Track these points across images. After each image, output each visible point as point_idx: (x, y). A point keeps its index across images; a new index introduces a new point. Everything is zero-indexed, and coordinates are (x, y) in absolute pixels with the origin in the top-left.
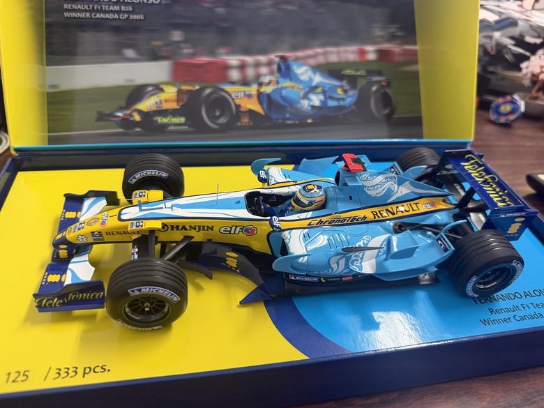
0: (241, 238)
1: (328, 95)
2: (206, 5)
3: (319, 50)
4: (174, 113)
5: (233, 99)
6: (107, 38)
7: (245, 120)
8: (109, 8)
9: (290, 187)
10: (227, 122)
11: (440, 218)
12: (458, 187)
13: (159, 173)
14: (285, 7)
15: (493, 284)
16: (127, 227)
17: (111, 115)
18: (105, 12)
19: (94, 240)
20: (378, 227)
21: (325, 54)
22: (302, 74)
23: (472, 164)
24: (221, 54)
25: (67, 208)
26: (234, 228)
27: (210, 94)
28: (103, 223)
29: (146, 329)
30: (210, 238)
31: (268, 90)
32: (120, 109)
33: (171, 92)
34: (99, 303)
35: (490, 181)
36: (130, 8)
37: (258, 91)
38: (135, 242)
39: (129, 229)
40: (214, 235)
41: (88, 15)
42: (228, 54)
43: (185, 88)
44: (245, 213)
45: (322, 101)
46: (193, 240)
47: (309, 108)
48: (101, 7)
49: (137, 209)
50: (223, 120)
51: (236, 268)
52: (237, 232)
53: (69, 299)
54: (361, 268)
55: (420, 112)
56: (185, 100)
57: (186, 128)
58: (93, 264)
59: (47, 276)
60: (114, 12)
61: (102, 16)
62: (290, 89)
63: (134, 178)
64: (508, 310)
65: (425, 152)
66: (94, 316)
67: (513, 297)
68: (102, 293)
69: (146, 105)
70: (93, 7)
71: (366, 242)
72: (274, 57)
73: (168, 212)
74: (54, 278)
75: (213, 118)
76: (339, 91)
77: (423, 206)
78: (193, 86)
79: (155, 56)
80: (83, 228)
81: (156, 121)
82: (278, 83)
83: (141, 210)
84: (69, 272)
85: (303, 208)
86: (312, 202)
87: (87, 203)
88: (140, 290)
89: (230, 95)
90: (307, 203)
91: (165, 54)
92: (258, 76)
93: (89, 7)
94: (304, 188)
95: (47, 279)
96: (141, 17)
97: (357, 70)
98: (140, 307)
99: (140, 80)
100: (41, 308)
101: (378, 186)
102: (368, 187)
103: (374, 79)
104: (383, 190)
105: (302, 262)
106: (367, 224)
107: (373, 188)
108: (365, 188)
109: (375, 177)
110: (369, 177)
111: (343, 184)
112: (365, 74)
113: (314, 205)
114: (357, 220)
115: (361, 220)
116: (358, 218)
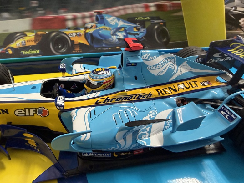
1: (128, 32)
5: (69, 38)
7: (77, 49)
20: (163, 103)
22: (111, 21)
24: (61, 13)
26: (27, 110)
27: (55, 36)
31: (91, 31)
33: (31, 35)
37: (85, 32)
43: (40, 33)
47: (117, 40)
50: (63, 50)
51: (37, 148)
52: (31, 114)
57: (40, 56)
62: (104, 30)
69: (16, 44)
71: (152, 116)
72: (93, 12)
76: (135, 29)
78: (44, 31)
81: (22, 53)
82: (96, 27)
86: (100, 83)
94: (93, 71)
97: (145, 17)
99: (12, 31)
101: (160, 65)
102: (151, 67)
103: (156, 21)
104: (164, 69)
105: (85, 140)
106: (153, 100)
107: (155, 68)
108: (148, 68)
109: (155, 57)
110: (150, 57)
111: (127, 64)
112: (150, 19)
113: (102, 86)
114: (143, 97)
115: (147, 97)
116: (143, 95)
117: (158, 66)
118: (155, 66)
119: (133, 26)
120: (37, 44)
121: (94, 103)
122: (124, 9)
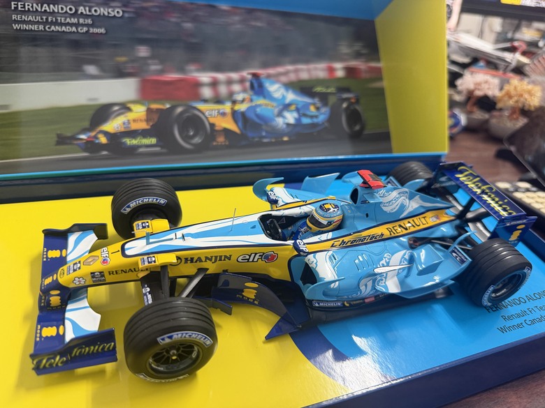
0: (260, 266)
1: (301, 112)
2: (173, 20)
3: (290, 67)
4: (144, 133)
5: (207, 118)
6: (65, 53)
7: (221, 139)
8: (65, 20)
9: (302, 207)
10: (202, 142)
11: (446, 230)
12: (451, 199)
13: (157, 200)
14: (253, 23)
15: (503, 291)
16: (137, 263)
17: (74, 138)
18: (61, 24)
19: (94, 281)
20: (393, 243)
21: (296, 71)
22: (276, 91)
23: (466, 176)
24: (191, 71)
25: (48, 246)
26: (253, 255)
27: (181, 113)
28: (105, 261)
29: (171, 380)
30: (225, 269)
31: (242, 107)
32: (84, 131)
33: (139, 111)
34: (110, 356)
35: (487, 191)
36: (90, 21)
37: (232, 109)
38: (145, 281)
39: (140, 266)
40: (231, 265)
41: (41, 27)
42: (198, 70)
43: (154, 106)
44: (263, 239)
45: (296, 119)
46: (208, 272)
47: (285, 126)
48: (56, 20)
49: (144, 241)
50: (197, 140)
51: (254, 300)
52: (255, 260)
53: (73, 355)
54: (386, 287)
55: (387, 126)
56: (156, 120)
57: (158, 149)
58: (96, 308)
59: (41, 330)
60: (72, 25)
61: (58, 28)
62: (264, 107)
63: (129, 207)
64: (519, 316)
65: (414, 165)
66: (103, 372)
67: (518, 303)
68: (113, 344)
69: (113, 125)
70: (47, 19)
71: (387, 260)
72: (246, 74)
73: (179, 243)
74: (49, 332)
75: (187, 138)
76: (312, 108)
77: (430, 220)
78: (163, 104)
79: (120, 73)
80: (79, 268)
81: (124, 143)
82: (251, 100)
83: (148, 243)
84: (67, 322)
85: (320, 228)
86: (330, 222)
87: (72, 239)
88: (170, 337)
89: (203, 114)
90: (325, 223)
91: (131, 71)
92: (231, 94)
93: (42, 19)
94: (321, 207)
95: (40, 333)
96: (102, 31)
97: (327, 87)
98: (165, 355)
99: (104, 99)
100: (39, 370)
101: (393, 202)
102: (385, 204)
103: (344, 96)
104: (397, 205)
106: (384, 241)
107: (388, 204)
108: (382, 205)
109: (390, 192)
110: (385, 193)
111: (362, 201)
112: (335, 92)
114: (376, 238)
115: (379, 238)
116: (375, 235)
119: (309, 102)
120: (151, 126)
121: (329, 247)
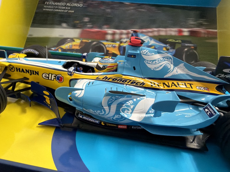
5: (106, 47)
8: (61, 8)
24: (104, 28)
26: (50, 75)
27: (95, 45)
31: (124, 45)
33: (78, 42)
36: (69, 8)
37: (119, 45)
41: (52, 10)
42: (107, 28)
43: (84, 41)
48: (58, 7)
56: (83, 46)
61: (58, 10)
63: (22, 53)
69: (65, 46)
70: (55, 7)
72: (130, 31)
76: (164, 49)
77: (196, 88)
78: (88, 40)
86: (105, 67)
89: (105, 46)
90: (102, 67)
96: (73, 12)
97: (176, 40)
101: (156, 62)
102: (148, 61)
103: (186, 45)
104: (161, 66)
105: (78, 97)
106: (145, 88)
107: (152, 62)
108: (145, 62)
109: (153, 54)
110: (148, 53)
111: (128, 55)
112: (181, 42)
113: (106, 69)
114: (136, 84)
115: (140, 85)
116: (137, 82)
117: (154, 62)
118: (152, 61)
119: (163, 46)
120: (81, 48)
121: (94, 78)
122: (159, 31)
